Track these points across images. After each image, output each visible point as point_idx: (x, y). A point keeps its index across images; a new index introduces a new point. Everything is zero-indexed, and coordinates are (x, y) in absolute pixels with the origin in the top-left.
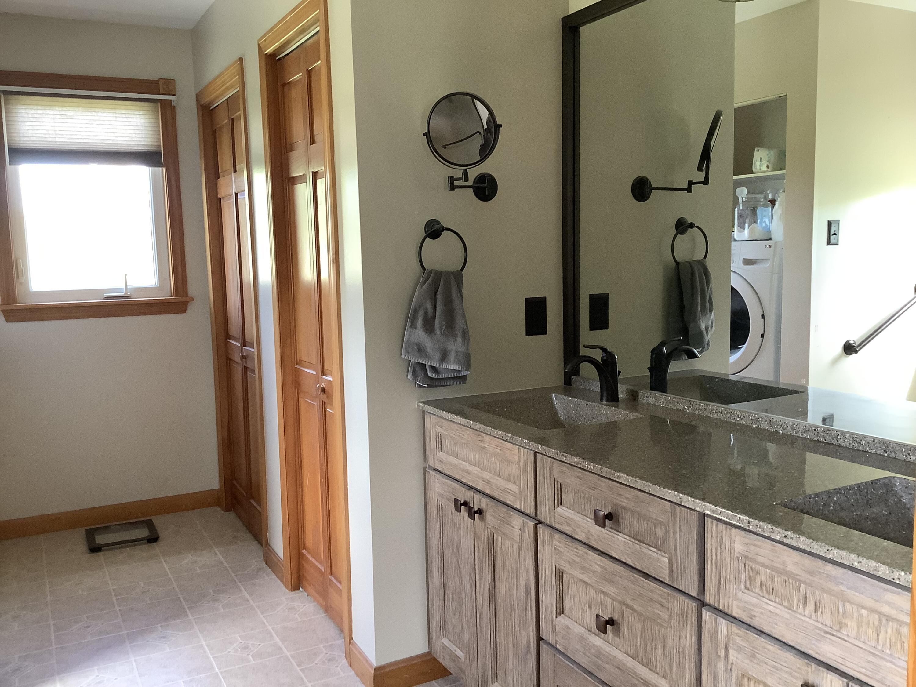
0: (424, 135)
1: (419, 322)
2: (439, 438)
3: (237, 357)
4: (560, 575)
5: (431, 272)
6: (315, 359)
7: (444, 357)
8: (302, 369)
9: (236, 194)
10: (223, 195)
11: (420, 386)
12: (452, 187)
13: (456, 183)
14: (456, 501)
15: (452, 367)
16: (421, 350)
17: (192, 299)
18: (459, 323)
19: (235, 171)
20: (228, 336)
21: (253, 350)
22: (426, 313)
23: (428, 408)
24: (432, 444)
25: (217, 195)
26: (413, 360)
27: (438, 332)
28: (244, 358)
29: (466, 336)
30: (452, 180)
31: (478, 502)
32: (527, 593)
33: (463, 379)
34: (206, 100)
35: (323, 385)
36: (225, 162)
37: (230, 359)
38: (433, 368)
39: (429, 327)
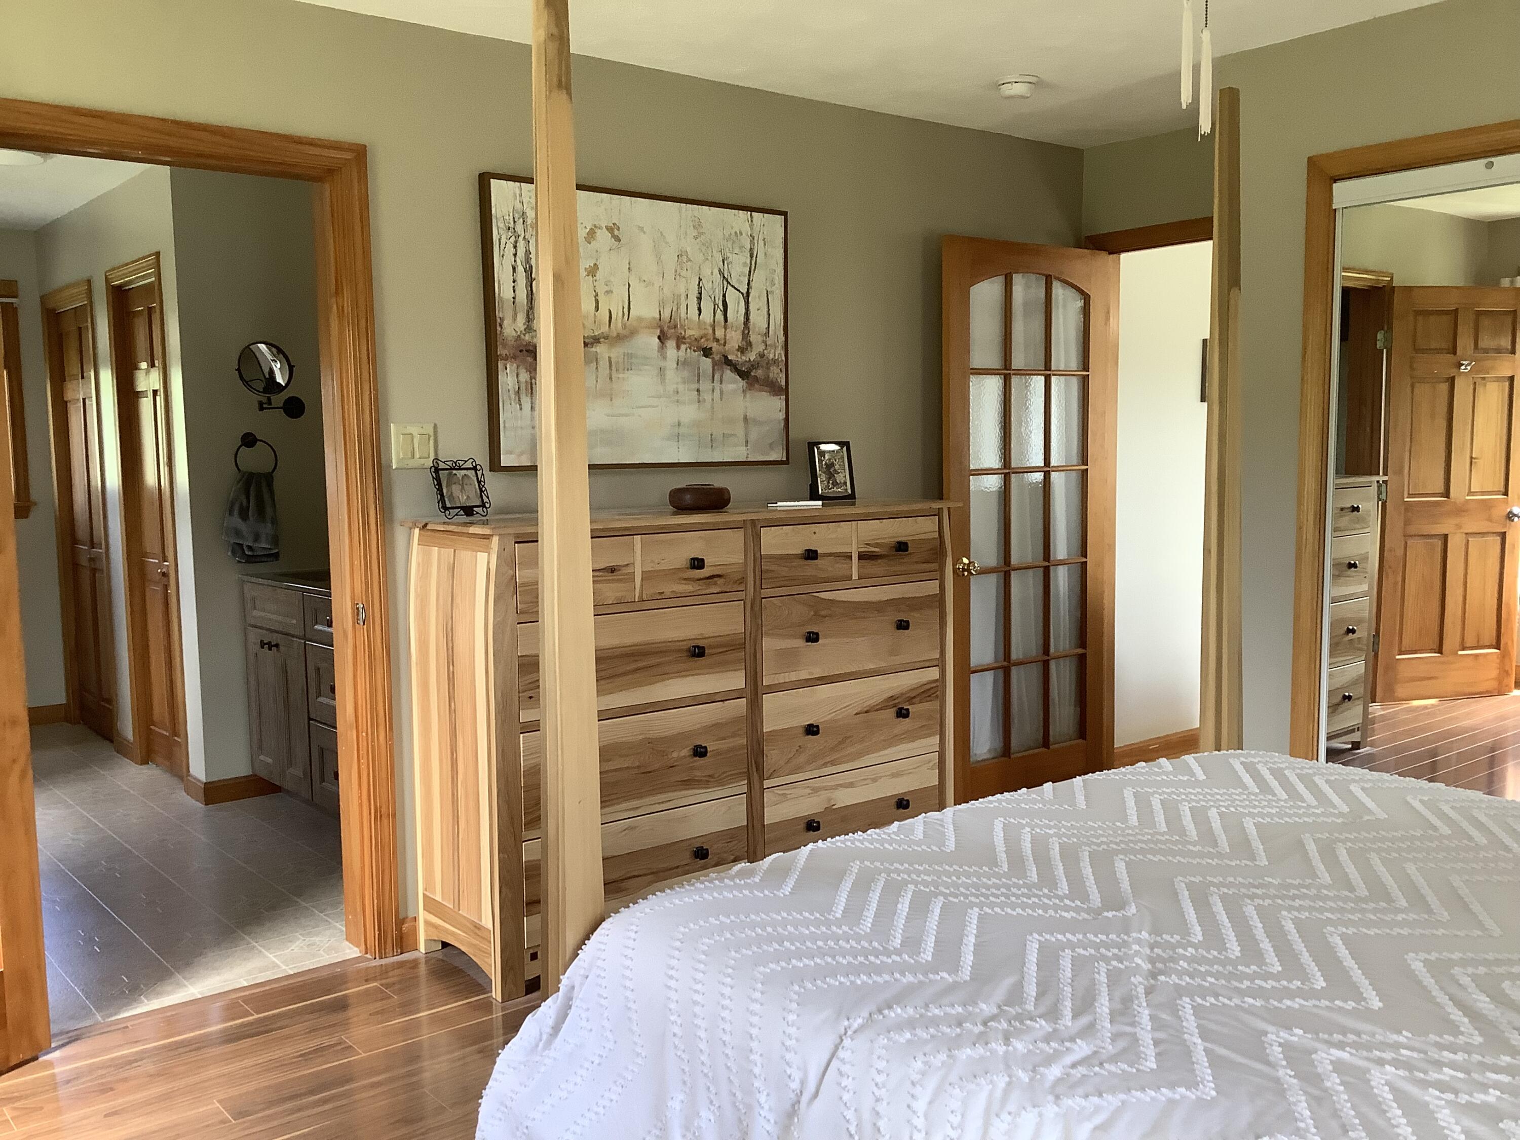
0: (236, 370)
1: (236, 513)
2: (254, 599)
3: (84, 561)
4: (318, 670)
5: (245, 473)
6: (157, 550)
7: (257, 538)
8: (147, 560)
9: (84, 400)
10: (69, 399)
11: (239, 562)
12: (261, 408)
13: (265, 406)
14: (262, 641)
15: (264, 546)
16: (238, 533)
17: (35, 504)
18: (269, 511)
19: (83, 377)
20: (75, 541)
21: (100, 551)
22: (241, 504)
23: (246, 578)
24: (249, 605)
25: (63, 397)
26: (232, 542)
27: (251, 519)
28: (92, 560)
29: (274, 522)
30: (261, 404)
31: (275, 638)
32: (303, 691)
33: (276, 556)
34: (51, 305)
35: (164, 570)
36: (72, 367)
37: (77, 564)
38: (250, 548)
39: (244, 515)
